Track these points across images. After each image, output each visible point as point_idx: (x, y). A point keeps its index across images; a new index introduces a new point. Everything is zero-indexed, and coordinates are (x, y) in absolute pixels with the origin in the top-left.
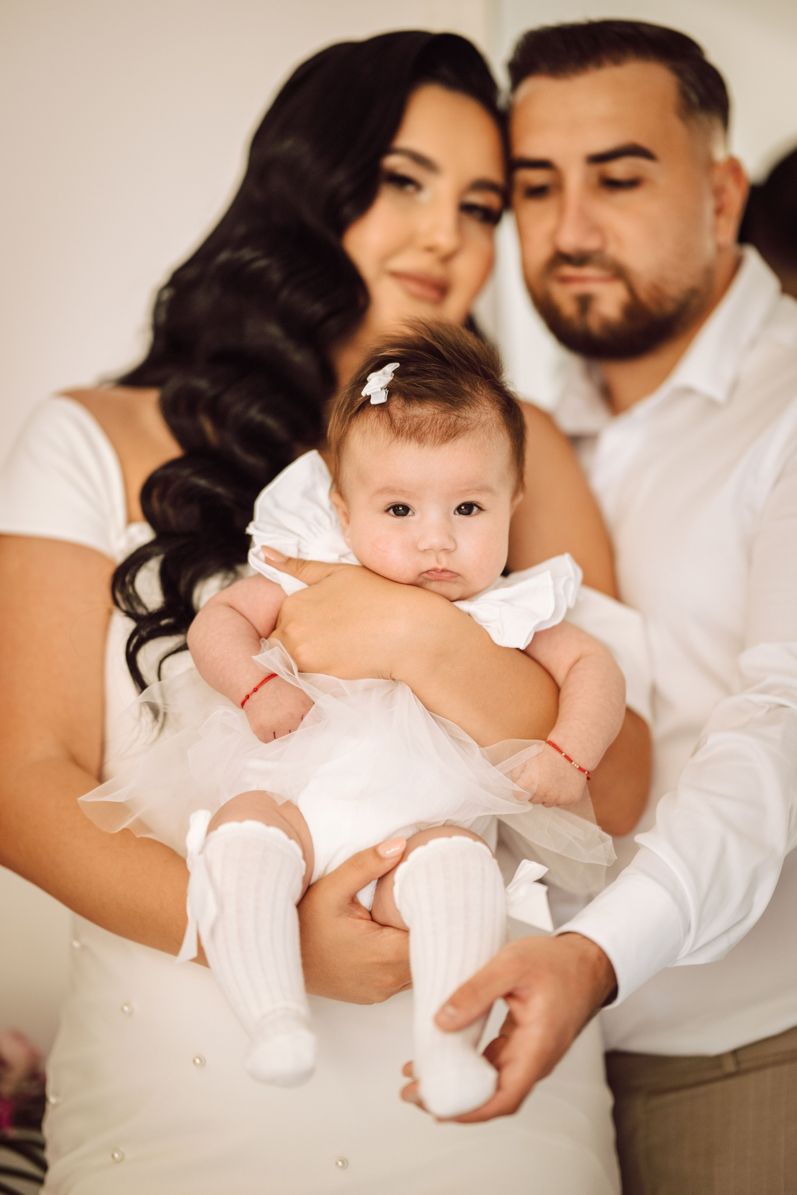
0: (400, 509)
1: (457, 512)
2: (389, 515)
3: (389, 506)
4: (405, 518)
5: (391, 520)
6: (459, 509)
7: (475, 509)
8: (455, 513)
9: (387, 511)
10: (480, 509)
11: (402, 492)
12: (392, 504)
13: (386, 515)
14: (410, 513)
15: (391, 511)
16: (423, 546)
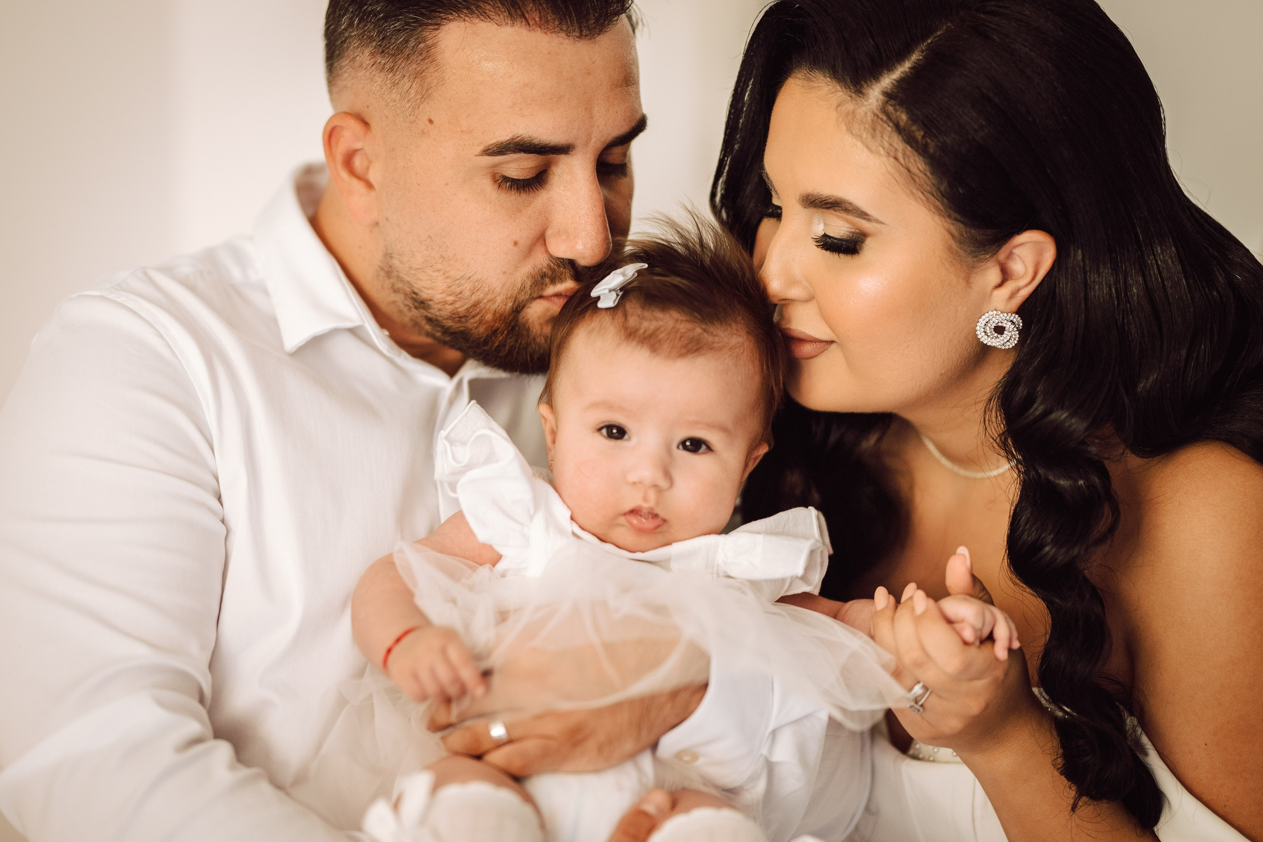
0: (615, 431)
1: (681, 447)
2: (602, 435)
3: (602, 425)
4: (619, 442)
5: (602, 442)
6: (683, 443)
7: (704, 447)
8: (678, 447)
9: (600, 430)
10: (709, 449)
11: (621, 409)
12: (607, 424)
13: (597, 435)
14: (626, 437)
15: (604, 431)
16: (632, 478)
